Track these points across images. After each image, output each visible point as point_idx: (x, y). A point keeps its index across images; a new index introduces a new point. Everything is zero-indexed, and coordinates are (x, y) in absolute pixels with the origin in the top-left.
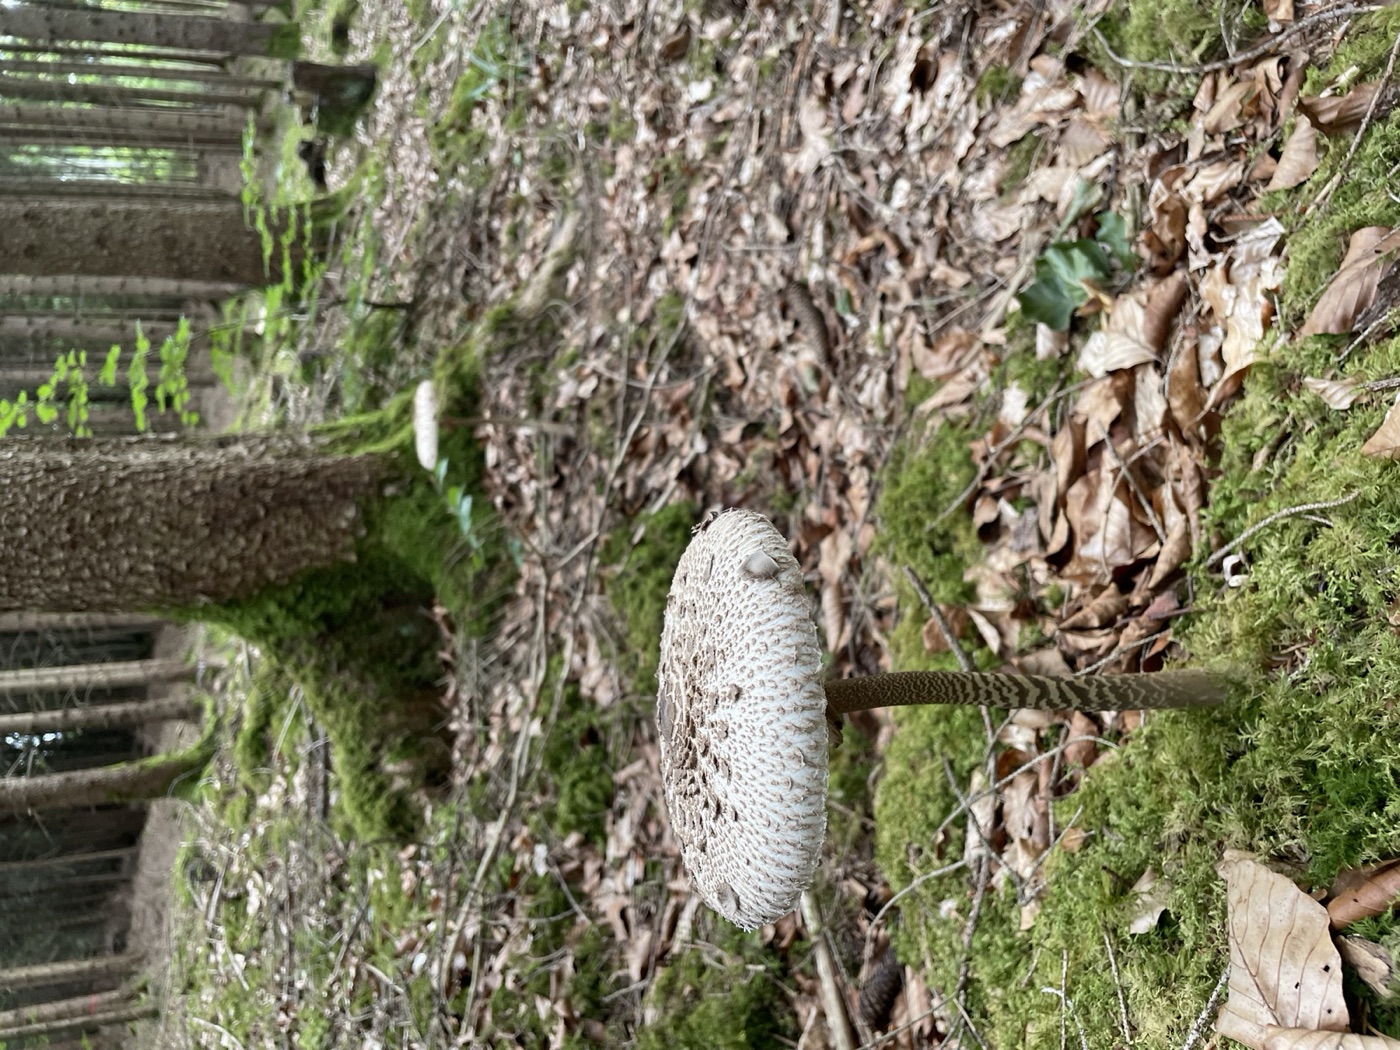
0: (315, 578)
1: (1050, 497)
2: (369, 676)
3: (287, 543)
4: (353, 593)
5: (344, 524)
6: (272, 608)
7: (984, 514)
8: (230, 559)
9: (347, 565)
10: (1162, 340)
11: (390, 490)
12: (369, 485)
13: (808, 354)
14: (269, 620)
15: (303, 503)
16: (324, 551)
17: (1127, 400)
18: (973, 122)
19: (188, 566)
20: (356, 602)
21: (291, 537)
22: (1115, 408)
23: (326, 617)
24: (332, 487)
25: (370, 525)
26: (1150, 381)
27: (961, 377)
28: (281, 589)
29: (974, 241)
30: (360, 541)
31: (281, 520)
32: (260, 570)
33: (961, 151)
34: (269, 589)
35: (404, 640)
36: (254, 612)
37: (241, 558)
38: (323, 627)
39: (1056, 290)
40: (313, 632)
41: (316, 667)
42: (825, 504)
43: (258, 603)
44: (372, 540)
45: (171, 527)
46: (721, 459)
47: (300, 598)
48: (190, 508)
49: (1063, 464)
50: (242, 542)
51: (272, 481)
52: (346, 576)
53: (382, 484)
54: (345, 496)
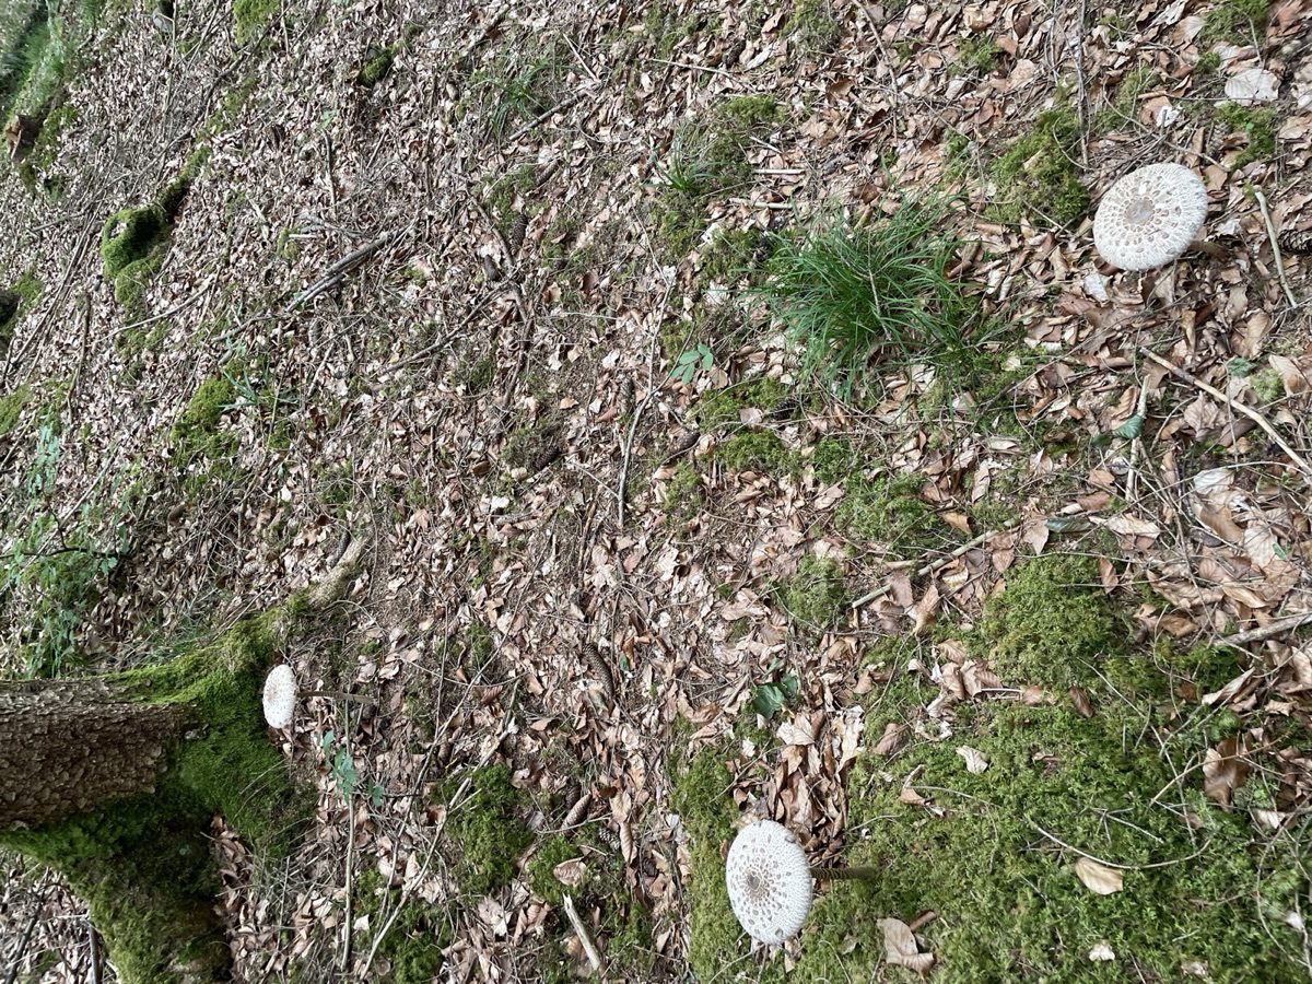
0: (118, 807)
1: (773, 794)
2: (156, 891)
3: (102, 778)
4: (145, 819)
5: (150, 762)
6: (77, 832)
7: (739, 798)
8: (53, 791)
9: (147, 796)
10: (818, 737)
11: (190, 735)
12: (175, 730)
13: (596, 686)
14: (71, 843)
15: (121, 745)
16: (130, 784)
17: (805, 756)
18: (711, 603)
19: (17, 797)
20: (146, 827)
21: (106, 771)
22: (800, 759)
23: (122, 841)
24: (146, 733)
25: (171, 763)
26: (813, 752)
27: (712, 725)
28: (86, 816)
29: (712, 659)
30: (160, 776)
31: (101, 758)
32: (74, 799)
33: (704, 613)
34: (76, 815)
35: (183, 858)
36: (59, 836)
37: (63, 789)
38: (119, 849)
39: (766, 701)
40: (111, 853)
41: (110, 883)
42: (613, 776)
43: (65, 828)
44: (172, 775)
45: (12, 763)
46: (528, 739)
47: (102, 823)
48: (30, 747)
49: (779, 780)
50: (66, 776)
51: (98, 726)
52: (143, 804)
53: (185, 729)
54: (155, 739)
